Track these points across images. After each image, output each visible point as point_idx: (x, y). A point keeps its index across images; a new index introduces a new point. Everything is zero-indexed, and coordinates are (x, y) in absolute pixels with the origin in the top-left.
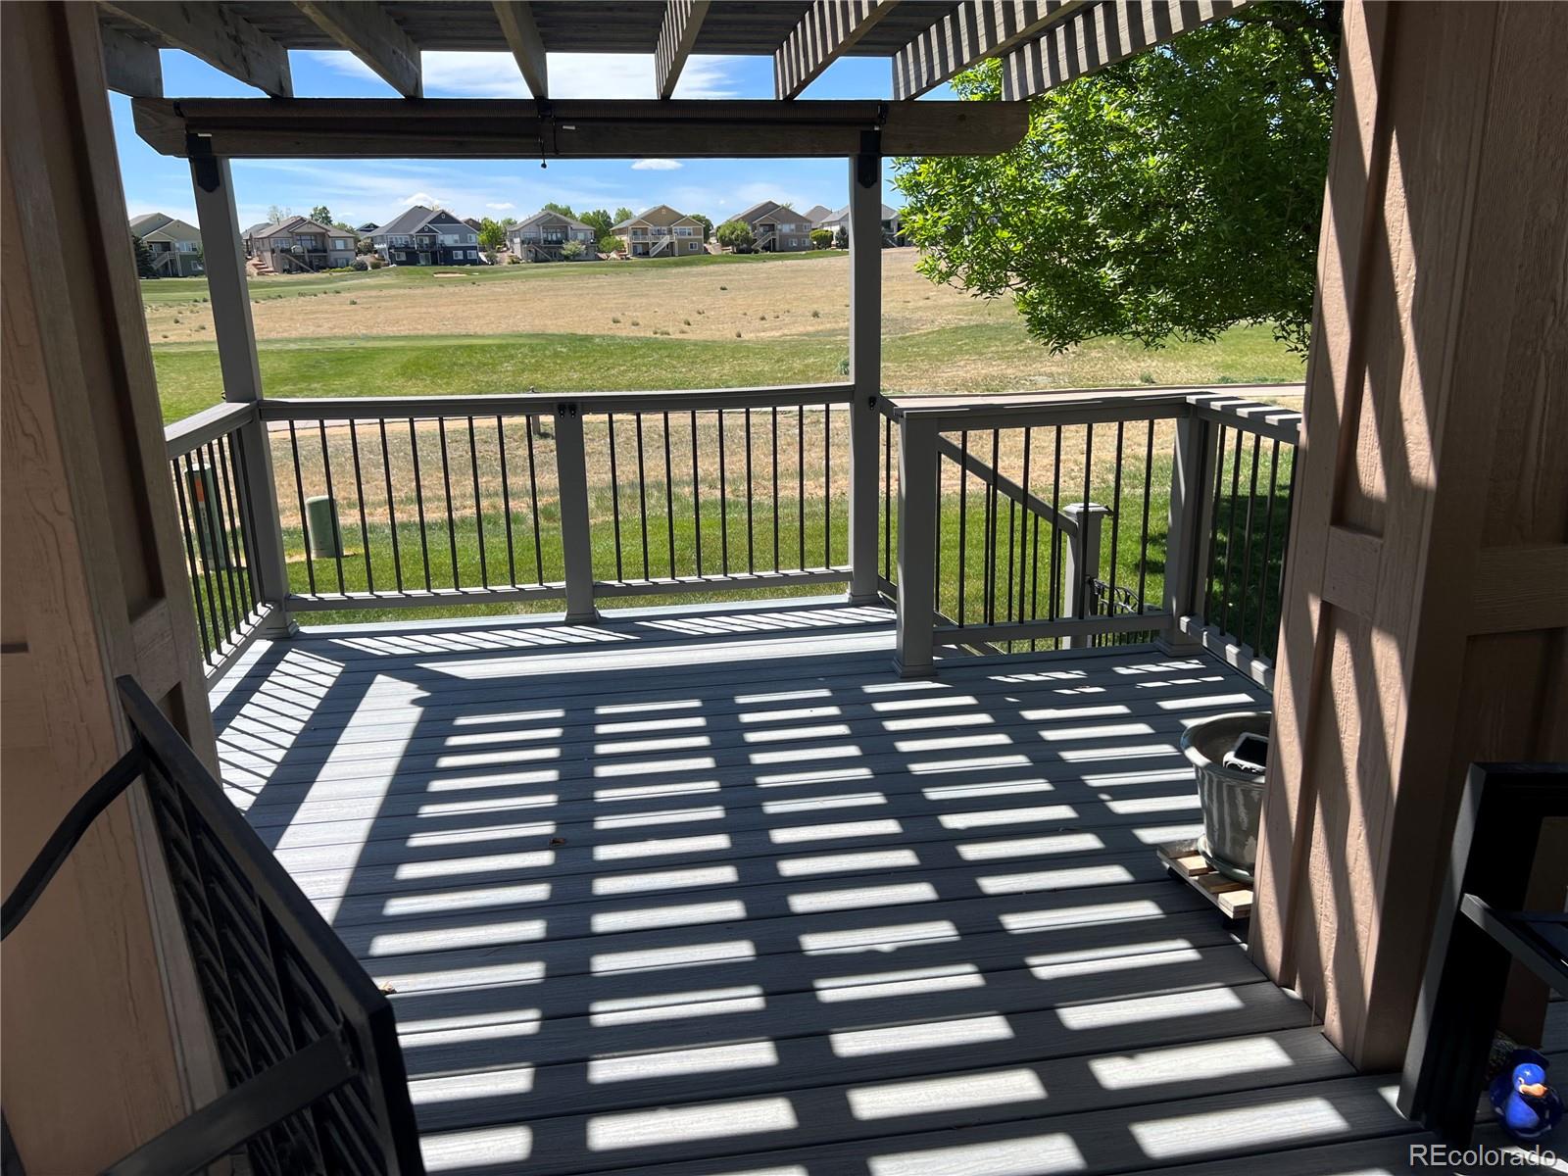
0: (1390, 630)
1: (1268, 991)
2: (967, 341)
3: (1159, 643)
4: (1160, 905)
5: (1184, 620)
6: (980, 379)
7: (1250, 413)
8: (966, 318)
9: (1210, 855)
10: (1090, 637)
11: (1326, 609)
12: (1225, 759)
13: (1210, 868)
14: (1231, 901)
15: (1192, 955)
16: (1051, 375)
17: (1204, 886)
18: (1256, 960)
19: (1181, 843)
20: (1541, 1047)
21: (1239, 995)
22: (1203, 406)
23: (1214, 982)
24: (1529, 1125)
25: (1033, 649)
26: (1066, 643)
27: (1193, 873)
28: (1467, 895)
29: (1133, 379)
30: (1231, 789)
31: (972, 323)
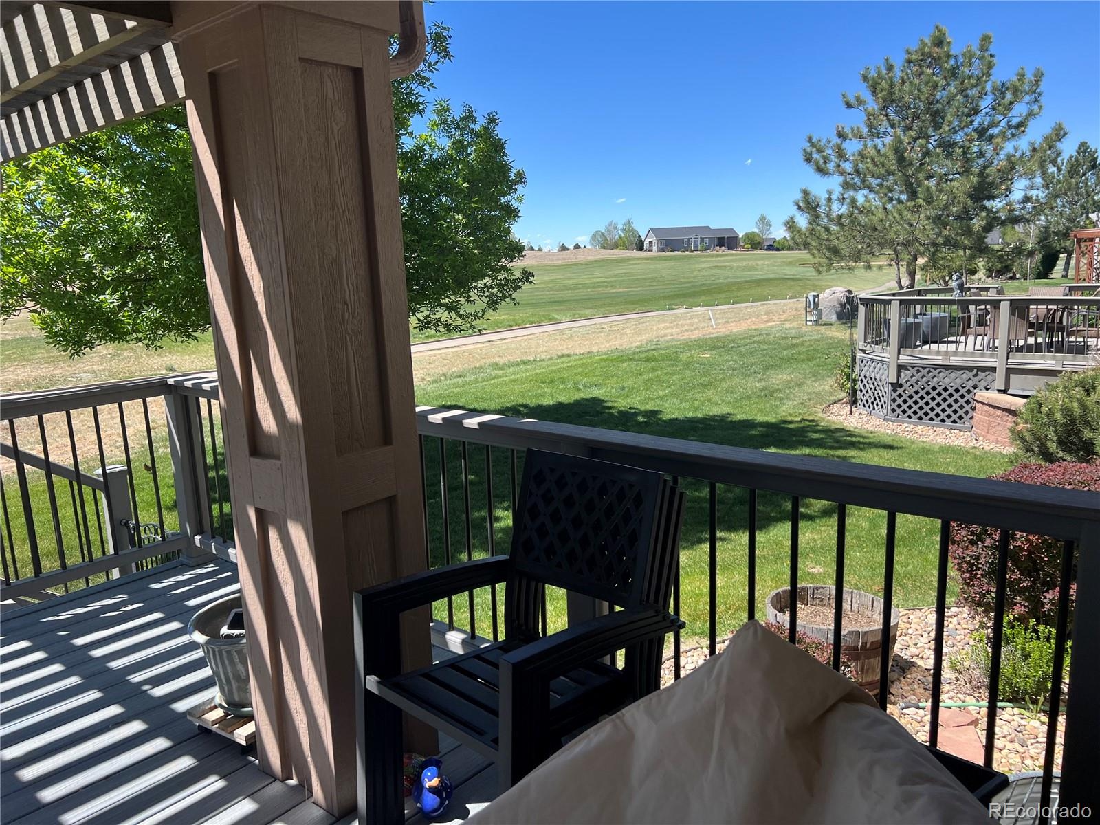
0: (297, 518)
1: (276, 787)
2: (14, 351)
3: (183, 559)
4: (194, 756)
5: (198, 538)
6: (31, 379)
7: (211, 387)
8: (12, 333)
9: (226, 705)
10: (134, 565)
11: (259, 512)
12: (221, 632)
13: (227, 715)
14: (241, 734)
15: (221, 784)
16: (94, 372)
17: (223, 730)
18: (265, 771)
19: (204, 703)
20: (439, 753)
21: (255, 800)
22: (178, 387)
23: (237, 798)
24: (436, 807)
25: (88, 585)
26: (115, 574)
27: (214, 723)
28: (368, 677)
29: (160, 370)
30: (229, 652)
31: (17, 337)
